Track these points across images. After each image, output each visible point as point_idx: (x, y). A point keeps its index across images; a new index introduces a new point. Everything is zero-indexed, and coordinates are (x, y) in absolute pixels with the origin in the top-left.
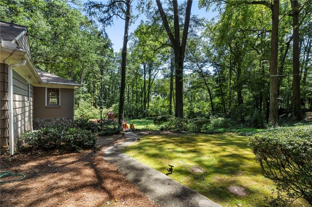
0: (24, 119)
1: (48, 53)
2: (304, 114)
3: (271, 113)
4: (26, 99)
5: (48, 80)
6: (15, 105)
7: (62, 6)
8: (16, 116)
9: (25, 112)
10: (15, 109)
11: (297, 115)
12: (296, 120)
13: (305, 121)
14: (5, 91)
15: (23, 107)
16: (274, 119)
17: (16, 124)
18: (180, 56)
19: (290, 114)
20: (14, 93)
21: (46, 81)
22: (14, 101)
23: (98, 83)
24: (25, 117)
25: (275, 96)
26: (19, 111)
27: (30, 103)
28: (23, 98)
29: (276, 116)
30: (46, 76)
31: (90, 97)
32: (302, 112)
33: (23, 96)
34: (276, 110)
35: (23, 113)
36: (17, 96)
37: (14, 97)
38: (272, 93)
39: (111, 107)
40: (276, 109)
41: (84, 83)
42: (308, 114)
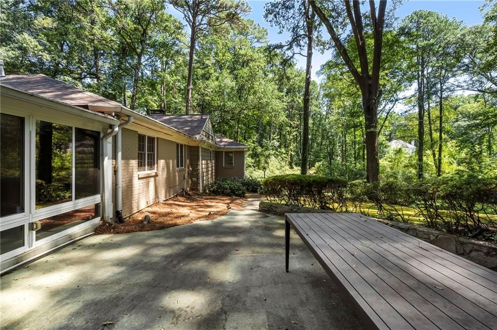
0: (208, 175)
1: (233, 108)
4: (209, 162)
5: (224, 145)
6: (202, 166)
7: (246, 54)
8: (203, 173)
9: (208, 171)
10: (202, 169)
14: (198, 160)
15: (207, 168)
17: (203, 177)
18: (369, 96)
20: (202, 160)
21: (223, 146)
22: (202, 164)
23: (293, 134)
24: (208, 174)
26: (204, 170)
27: (212, 165)
28: (207, 162)
30: (224, 142)
31: (285, 154)
33: (207, 160)
35: (207, 171)
36: (203, 161)
37: (202, 162)
39: (313, 168)
41: (275, 135)
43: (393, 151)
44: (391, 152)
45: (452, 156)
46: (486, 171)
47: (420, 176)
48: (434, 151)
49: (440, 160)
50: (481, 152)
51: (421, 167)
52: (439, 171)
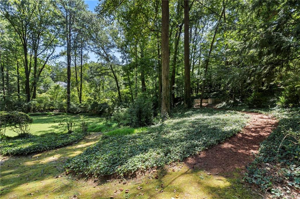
2: (193, 101)
3: (163, 100)
11: (188, 102)
12: (187, 108)
13: (194, 108)
16: (166, 108)
19: (183, 102)
25: (166, 79)
29: (168, 104)
32: (191, 99)
34: (168, 97)
38: (164, 74)
40: (168, 95)
42: (196, 101)
43: (53, 87)
44: (52, 88)
45: (87, 91)
46: (101, 99)
47: (68, 103)
48: (78, 88)
49: (81, 94)
50: (100, 90)
51: (69, 98)
52: (80, 100)
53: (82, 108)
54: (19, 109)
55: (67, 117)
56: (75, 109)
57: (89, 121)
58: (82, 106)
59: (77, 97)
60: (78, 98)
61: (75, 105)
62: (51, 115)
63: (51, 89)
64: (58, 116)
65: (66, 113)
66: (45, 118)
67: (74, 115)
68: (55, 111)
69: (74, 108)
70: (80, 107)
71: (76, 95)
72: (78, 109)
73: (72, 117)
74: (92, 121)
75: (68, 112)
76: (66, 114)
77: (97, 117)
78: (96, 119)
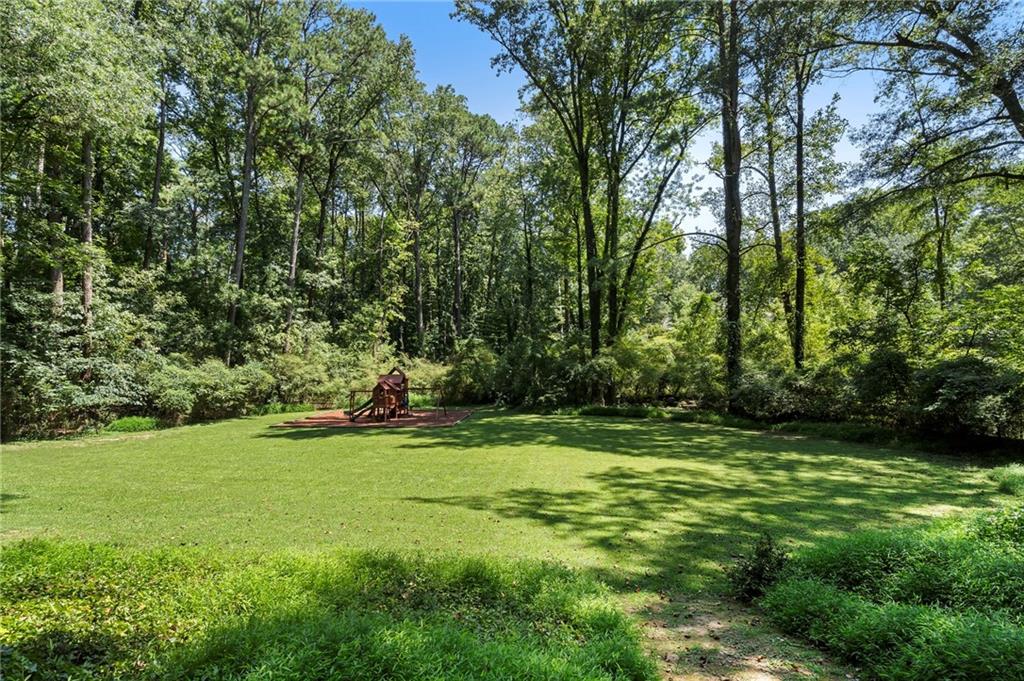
47: (732, 368)
51: (732, 340)
52: (798, 355)
53: (800, 390)
54: (559, 386)
55: (717, 433)
56: (759, 396)
57: (836, 476)
58: (802, 383)
59: (781, 345)
60: (789, 348)
61: (762, 377)
62: (660, 418)
63: (681, 319)
64: (683, 424)
65: (719, 411)
66: (628, 427)
67: (758, 429)
68: (684, 403)
69: (757, 388)
70: (788, 384)
71: (778, 336)
72: (777, 395)
73: (742, 435)
74: (856, 479)
75: (731, 408)
76: (716, 418)
77: (901, 451)
78: (892, 467)
